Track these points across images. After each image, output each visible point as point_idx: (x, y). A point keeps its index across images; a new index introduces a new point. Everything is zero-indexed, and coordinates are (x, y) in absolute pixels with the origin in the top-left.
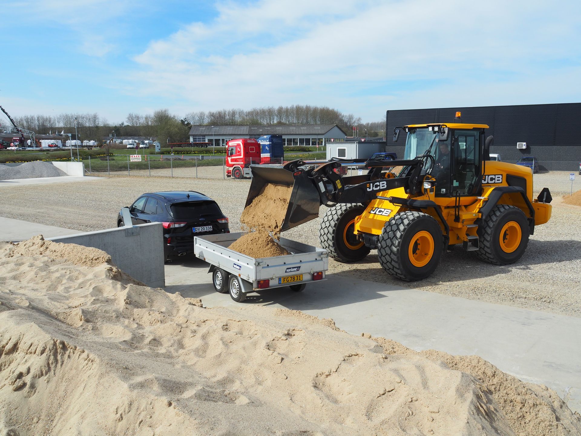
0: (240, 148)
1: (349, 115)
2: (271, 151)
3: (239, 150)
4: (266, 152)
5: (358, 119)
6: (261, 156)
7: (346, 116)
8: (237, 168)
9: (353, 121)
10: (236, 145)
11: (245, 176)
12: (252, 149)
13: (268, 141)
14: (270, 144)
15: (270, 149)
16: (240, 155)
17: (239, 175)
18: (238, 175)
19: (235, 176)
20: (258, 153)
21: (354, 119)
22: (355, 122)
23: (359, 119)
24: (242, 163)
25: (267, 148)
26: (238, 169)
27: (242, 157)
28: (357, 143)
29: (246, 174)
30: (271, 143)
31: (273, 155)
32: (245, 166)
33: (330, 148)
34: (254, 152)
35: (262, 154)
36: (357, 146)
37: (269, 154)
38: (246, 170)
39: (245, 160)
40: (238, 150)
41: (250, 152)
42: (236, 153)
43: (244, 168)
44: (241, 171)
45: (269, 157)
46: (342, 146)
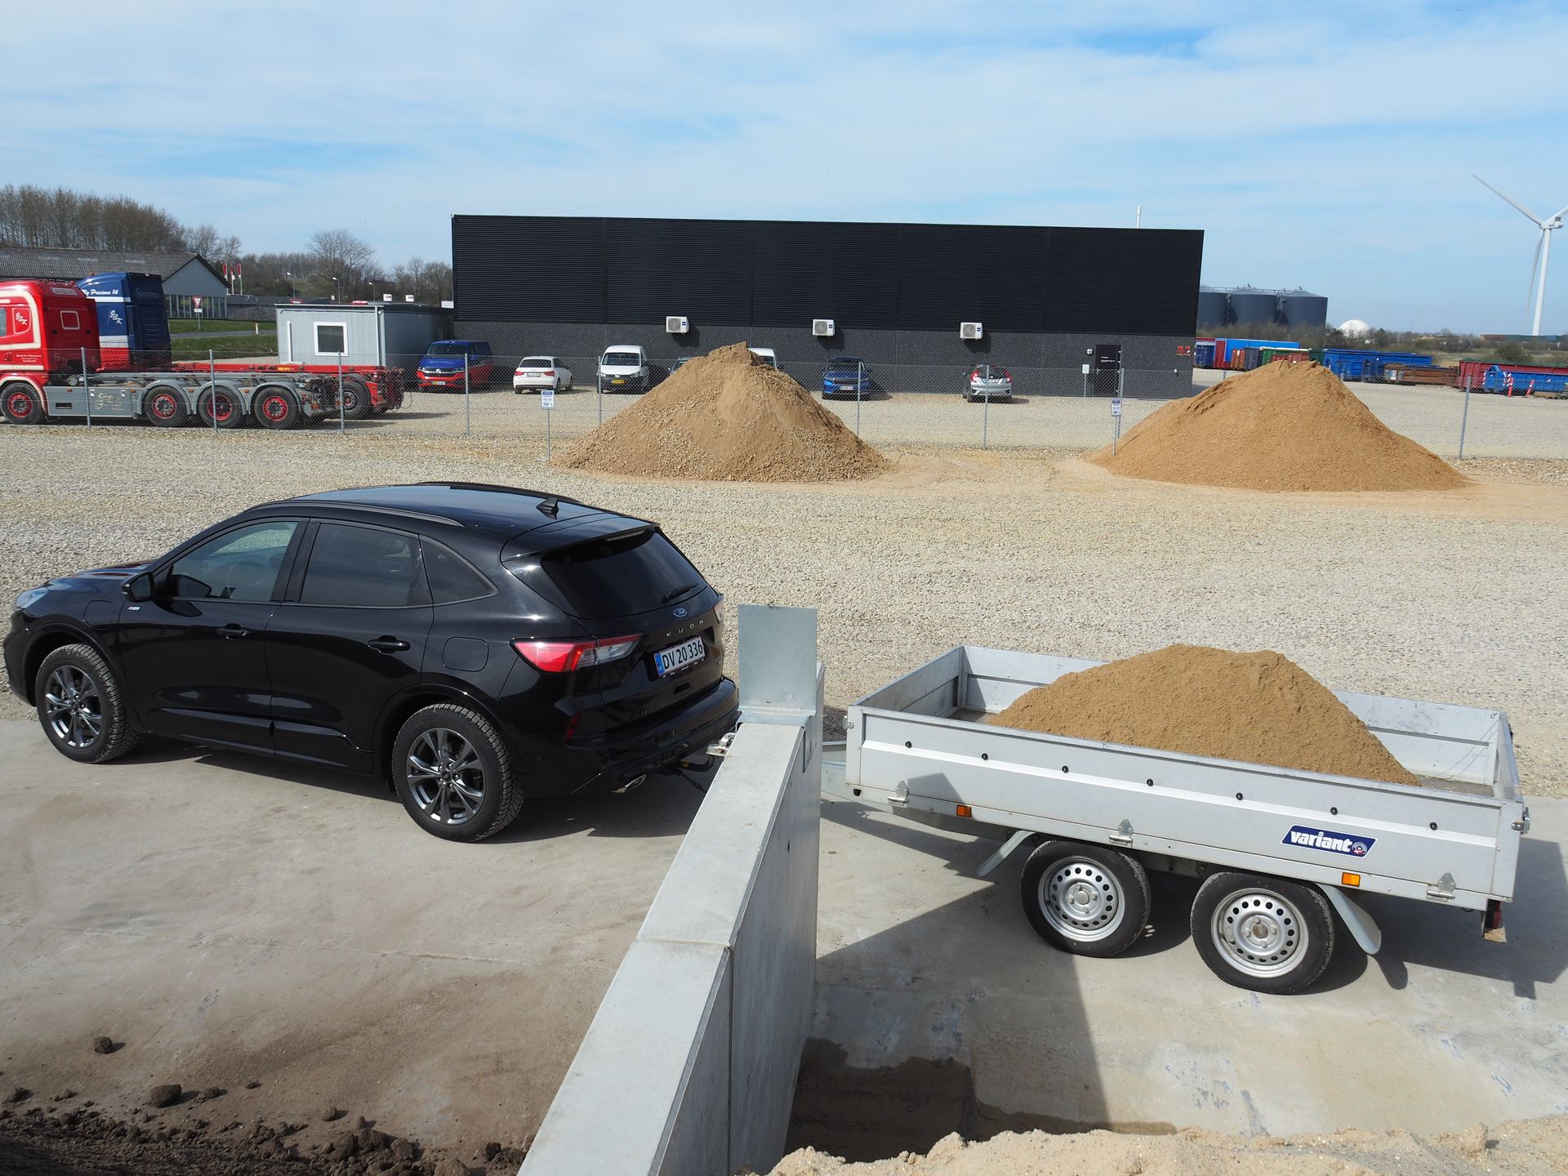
0: (26, 314)
1: (202, 229)
2: (132, 328)
3: (24, 322)
4: (114, 330)
5: (229, 242)
6: (102, 345)
7: (191, 231)
8: (18, 385)
9: (215, 247)
10: (8, 301)
11: (53, 412)
12: (70, 320)
13: (116, 292)
14: (126, 303)
15: (126, 321)
16: (30, 339)
17: (27, 412)
18: (23, 410)
19: (9, 415)
20: (88, 332)
21: (218, 242)
22: (220, 249)
23: (234, 243)
24: (41, 368)
25: (113, 315)
26: (24, 391)
27: (37, 344)
28: (379, 309)
29: (58, 405)
30: (129, 300)
31: (138, 342)
32: (50, 378)
33: (288, 322)
34: (78, 328)
35: (102, 338)
36: (382, 317)
37: (125, 338)
38: (56, 393)
39: (51, 359)
40: (17, 321)
41: (65, 328)
42: (12, 333)
43: (46, 385)
44: (35, 395)
45: (127, 347)
46: (331, 319)
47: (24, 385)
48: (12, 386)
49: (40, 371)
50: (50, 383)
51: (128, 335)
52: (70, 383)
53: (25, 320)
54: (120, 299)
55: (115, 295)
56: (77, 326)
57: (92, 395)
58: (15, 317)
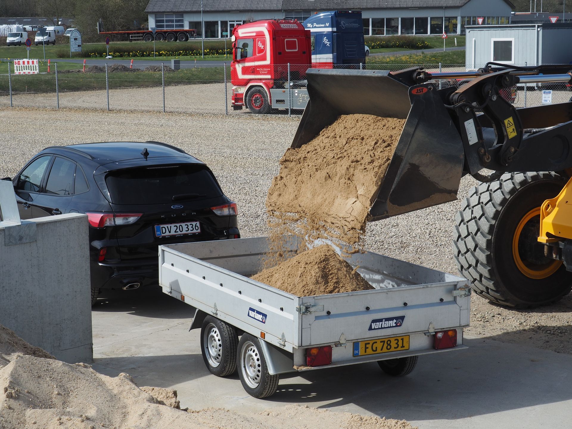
0: (264, 43)
2: (335, 49)
3: (262, 47)
4: (323, 51)
6: (313, 61)
8: (257, 88)
10: (254, 34)
11: (275, 106)
12: (291, 45)
13: (327, 25)
14: (333, 32)
15: (332, 44)
16: (264, 58)
17: (261, 106)
18: (258, 104)
19: (251, 108)
20: (304, 53)
24: (269, 77)
26: (259, 92)
27: (268, 62)
28: (538, 27)
29: (278, 101)
30: (335, 29)
31: (340, 57)
32: (275, 84)
33: (474, 39)
34: (297, 50)
35: (313, 57)
36: (541, 33)
37: (331, 56)
38: (277, 93)
39: (276, 71)
40: (258, 47)
41: (287, 51)
42: (255, 54)
43: (272, 88)
44: (265, 95)
45: (332, 61)
46: (503, 36)
47: (260, 88)
48: (253, 89)
49: (268, 79)
50: (275, 87)
51: (333, 53)
52: (285, 87)
53: (263, 46)
54: (330, 29)
55: (327, 27)
56: (296, 49)
57: (296, 94)
58: (258, 44)
